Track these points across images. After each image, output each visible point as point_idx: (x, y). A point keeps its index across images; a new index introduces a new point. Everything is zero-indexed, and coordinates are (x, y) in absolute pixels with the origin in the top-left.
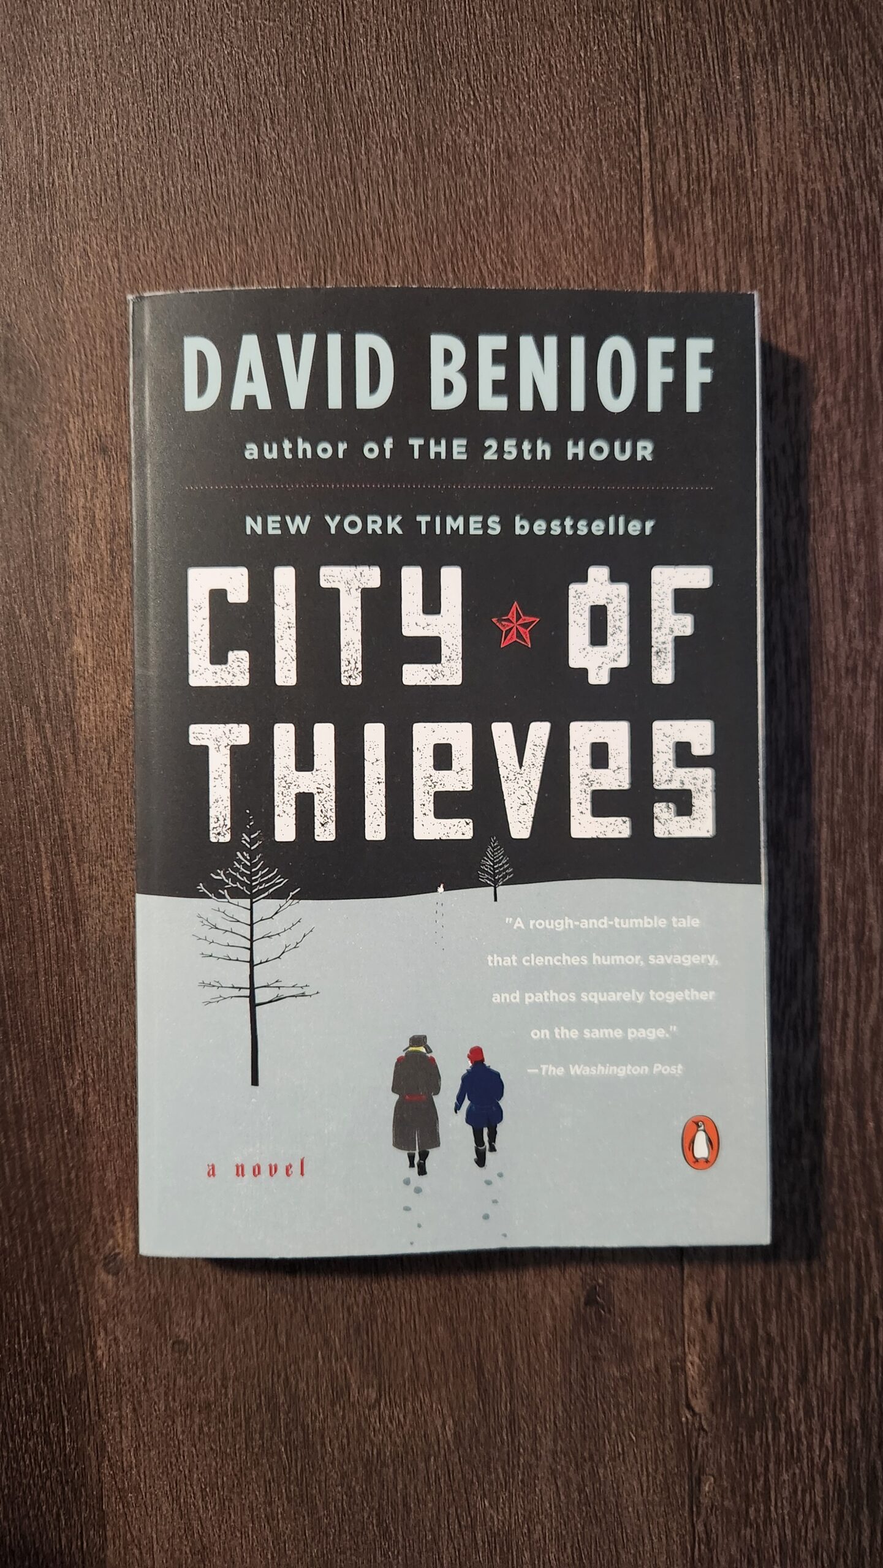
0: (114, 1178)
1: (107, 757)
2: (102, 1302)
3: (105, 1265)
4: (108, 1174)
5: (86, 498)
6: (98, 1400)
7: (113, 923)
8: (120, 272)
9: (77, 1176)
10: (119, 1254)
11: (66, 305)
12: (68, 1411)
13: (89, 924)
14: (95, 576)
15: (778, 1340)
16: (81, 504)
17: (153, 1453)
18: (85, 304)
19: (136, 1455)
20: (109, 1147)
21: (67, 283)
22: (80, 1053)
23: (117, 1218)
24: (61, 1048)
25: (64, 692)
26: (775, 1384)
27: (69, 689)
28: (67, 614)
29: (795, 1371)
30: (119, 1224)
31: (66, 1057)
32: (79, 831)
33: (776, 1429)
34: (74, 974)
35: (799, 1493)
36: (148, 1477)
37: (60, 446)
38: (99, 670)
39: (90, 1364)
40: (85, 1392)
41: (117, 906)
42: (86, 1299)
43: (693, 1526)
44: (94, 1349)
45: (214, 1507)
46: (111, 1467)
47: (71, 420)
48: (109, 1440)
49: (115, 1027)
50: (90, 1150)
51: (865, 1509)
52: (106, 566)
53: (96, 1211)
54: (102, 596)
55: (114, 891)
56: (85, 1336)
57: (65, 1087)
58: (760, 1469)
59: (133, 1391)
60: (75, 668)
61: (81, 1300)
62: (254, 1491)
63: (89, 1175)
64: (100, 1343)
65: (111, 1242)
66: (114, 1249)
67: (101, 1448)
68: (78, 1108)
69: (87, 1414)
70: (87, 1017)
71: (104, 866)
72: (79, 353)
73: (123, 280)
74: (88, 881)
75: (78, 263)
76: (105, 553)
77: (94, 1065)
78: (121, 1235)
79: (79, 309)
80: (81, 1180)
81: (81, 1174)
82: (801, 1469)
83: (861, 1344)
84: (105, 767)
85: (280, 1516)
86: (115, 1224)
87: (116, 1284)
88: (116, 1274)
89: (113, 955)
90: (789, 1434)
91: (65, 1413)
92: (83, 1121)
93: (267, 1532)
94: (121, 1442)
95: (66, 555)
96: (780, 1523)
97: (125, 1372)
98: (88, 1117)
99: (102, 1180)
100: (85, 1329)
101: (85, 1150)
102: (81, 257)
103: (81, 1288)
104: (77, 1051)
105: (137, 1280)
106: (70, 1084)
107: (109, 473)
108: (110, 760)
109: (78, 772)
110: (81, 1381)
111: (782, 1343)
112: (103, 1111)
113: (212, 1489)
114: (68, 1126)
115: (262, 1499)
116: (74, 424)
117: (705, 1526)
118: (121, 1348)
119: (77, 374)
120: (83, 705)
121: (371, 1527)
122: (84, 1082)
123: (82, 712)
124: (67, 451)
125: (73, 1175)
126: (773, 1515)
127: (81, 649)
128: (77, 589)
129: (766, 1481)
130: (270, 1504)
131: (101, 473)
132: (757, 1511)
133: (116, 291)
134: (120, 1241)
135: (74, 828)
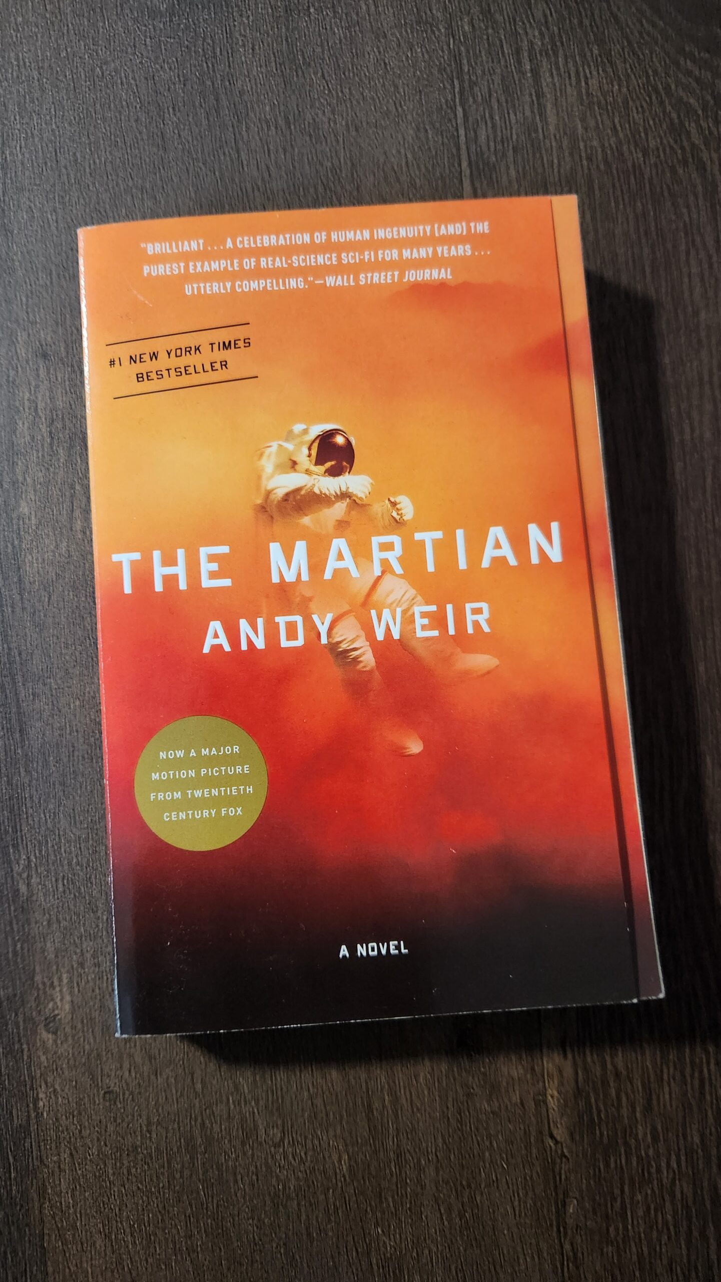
0: (53, 949)
1: (47, 596)
2: (43, 1058)
3: (46, 1026)
4: (49, 944)
5: (30, 393)
6: (39, 1147)
7: (53, 732)
8: (57, 222)
9: (22, 948)
10: (58, 1015)
11: (15, 247)
12: (14, 1158)
13: (32, 732)
14: (38, 451)
15: (624, 1073)
16: (26, 398)
17: (87, 1194)
18: (30, 247)
19: (73, 1196)
20: (49, 921)
21: (15, 232)
22: (24, 842)
23: (56, 983)
24: (9, 839)
25: (12, 544)
26: (625, 1112)
27: (16, 542)
28: (14, 483)
29: (641, 1100)
30: (58, 989)
31: (13, 845)
32: (24, 656)
33: (628, 1154)
34: (20, 775)
35: (652, 1212)
36: (83, 1216)
37: (10, 354)
38: (40, 527)
39: (33, 1115)
40: (28, 1140)
41: (55, 717)
42: (29, 1057)
43: (562, 1247)
44: (36, 1100)
45: (142, 1241)
46: (51, 1207)
47: (19, 334)
48: (50, 1183)
49: (53, 819)
50: (33, 925)
51: (711, 1225)
52: (46, 445)
53: (38, 978)
54: (43, 468)
55: (53, 705)
56: (28, 1090)
57: (12, 871)
58: (617, 1192)
59: (70, 1138)
60: (21, 527)
61: (25, 1058)
62: (176, 1225)
63: (32, 946)
64: (41, 1095)
65: (51, 1005)
66: (54, 1011)
67: (42, 1193)
68: (23, 889)
69: (30, 1160)
70: (30, 811)
71: (45, 685)
72: (26, 283)
73: (60, 229)
74: (31, 697)
75: (25, 217)
76: (45, 435)
77: (37, 851)
78: (59, 998)
79: (25, 250)
80: (26, 950)
81: (25, 945)
82: (653, 1190)
83: (696, 1075)
84: (46, 604)
85: (199, 1249)
86: (54, 988)
87: (55, 1041)
88: (55, 1033)
89: (52, 758)
90: (639, 1158)
91: (11, 1160)
92: (27, 899)
93: (188, 1263)
94: (60, 1184)
95: (14, 437)
96: (637, 1241)
97: (64, 1121)
98: (31, 896)
99: (43, 951)
100: (28, 1083)
101: (29, 924)
102: (27, 212)
103: (25, 1046)
104: (22, 840)
105: (73, 1037)
106: (16, 868)
107: (48, 373)
108: (49, 599)
109: (24, 609)
110: (25, 1130)
111: (628, 1077)
112: (44, 890)
113: (139, 1226)
114: (14, 904)
115: (182, 1234)
116: (22, 337)
117: (572, 1244)
118: (60, 1099)
119: (24, 299)
120: (28, 554)
121: (279, 1256)
122: (28, 866)
123: (27, 560)
124: (15, 358)
125: (19, 946)
126: (631, 1233)
127: (26, 510)
128: (22, 463)
129: (623, 1202)
130: (190, 1237)
131: (42, 373)
132: (617, 1229)
133: (55, 237)
134: (59, 1004)
135: (20, 654)
